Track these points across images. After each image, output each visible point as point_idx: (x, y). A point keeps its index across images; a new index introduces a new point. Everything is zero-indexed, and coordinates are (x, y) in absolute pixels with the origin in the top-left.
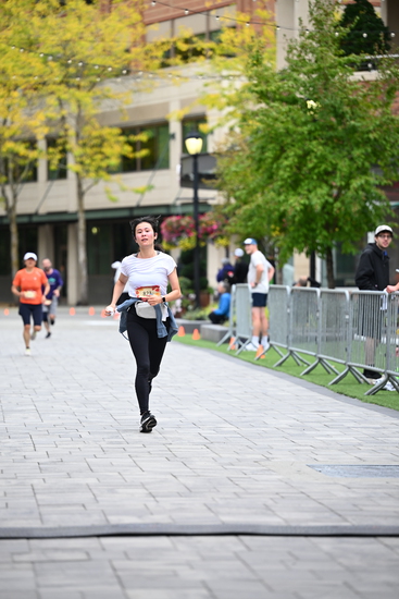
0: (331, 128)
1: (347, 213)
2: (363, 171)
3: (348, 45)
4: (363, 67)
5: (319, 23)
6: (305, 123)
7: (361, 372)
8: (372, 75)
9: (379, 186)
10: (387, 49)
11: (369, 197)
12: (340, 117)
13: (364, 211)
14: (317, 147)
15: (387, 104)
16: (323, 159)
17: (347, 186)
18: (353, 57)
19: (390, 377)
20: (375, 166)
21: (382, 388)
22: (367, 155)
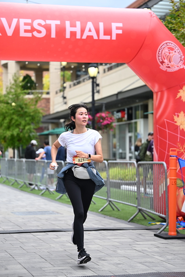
0: (19, 111)
1: (24, 137)
2: (29, 124)
3: (24, 87)
4: (29, 94)
5: (15, 81)
6: (12, 110)
7: (27, 184)
8: (31, 96)
9: (34, 129)
10: (35, 89)
11: (31, 132)
12: (22, 108)
13: (29, 136)
14: (15, 117)
15: (35, 105)
16: (17, 120)
17: (24, 129)
18: (26, 91)
19: (36, 185)
20: (32, 123)
21: (34, 189)
22: (30, 120)
